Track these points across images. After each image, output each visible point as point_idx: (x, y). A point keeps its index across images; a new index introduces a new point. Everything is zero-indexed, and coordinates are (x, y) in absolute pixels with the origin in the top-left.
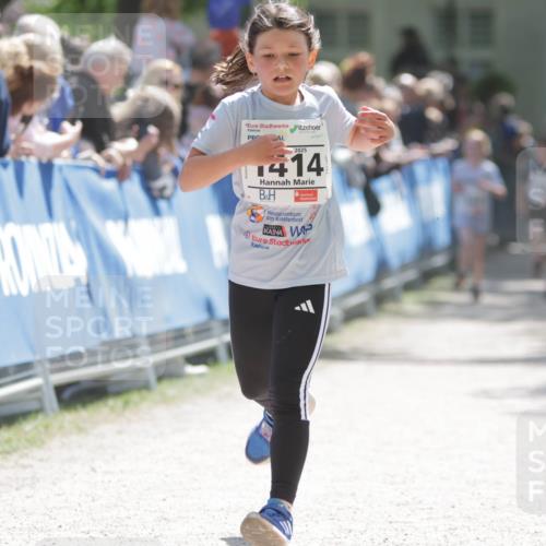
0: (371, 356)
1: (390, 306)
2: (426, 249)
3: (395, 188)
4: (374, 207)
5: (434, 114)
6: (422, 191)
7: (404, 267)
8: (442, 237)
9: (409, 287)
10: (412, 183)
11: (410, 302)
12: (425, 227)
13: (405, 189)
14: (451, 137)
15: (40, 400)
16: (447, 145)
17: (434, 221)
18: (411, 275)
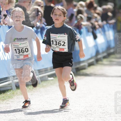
0: (95, 75)
1: (100, 62)
2: (109, 48)
3: (100, 32)
4: (95, 37)
5: (110, 14)
6: (107, 33)
7: (103, 52)
8: (113, 45)
9: (104, 57)
10: (104, 31)
11: (105, 61)
12: (108, 42)
13: (102, 33)
14: (114, 19)
15: (11, 86)
16: (113, 21)
17: (110, 41)
18: (105, 54)
